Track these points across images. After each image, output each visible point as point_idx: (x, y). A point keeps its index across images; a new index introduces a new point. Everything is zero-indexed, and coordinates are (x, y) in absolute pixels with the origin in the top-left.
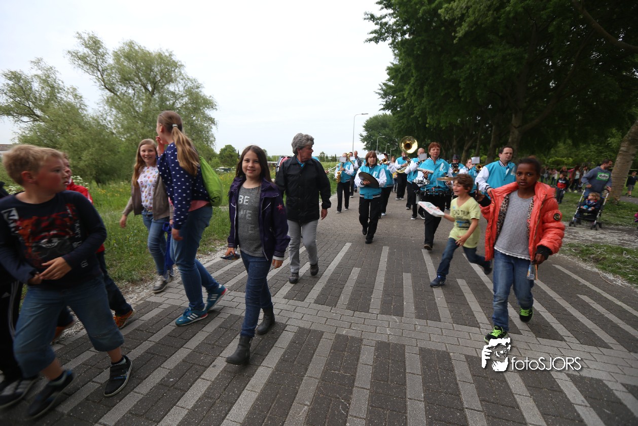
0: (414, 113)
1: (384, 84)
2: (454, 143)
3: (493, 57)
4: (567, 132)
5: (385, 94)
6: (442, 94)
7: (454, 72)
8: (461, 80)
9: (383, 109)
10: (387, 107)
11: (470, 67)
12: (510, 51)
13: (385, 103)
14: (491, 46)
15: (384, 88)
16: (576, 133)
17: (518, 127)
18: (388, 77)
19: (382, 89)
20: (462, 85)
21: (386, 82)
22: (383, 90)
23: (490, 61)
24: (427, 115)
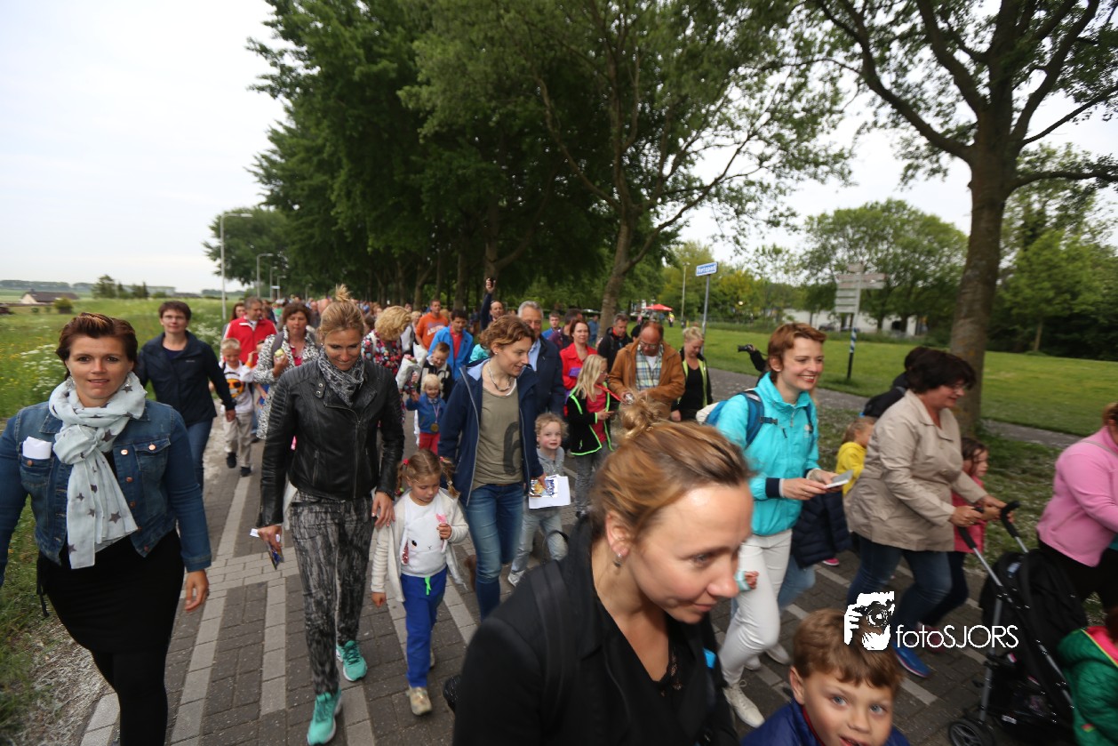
0: (336, 224)
1: (264, 157)
2: (400, 274)
3: (464, 168)
4: (541, 267)
5: (268, 178)
6: (390, 203)
7: (412, 176)
8: (423, 190)
9: (265, 204)
10: (271, 200)
11: (434, 176)
12: (484, 165)
13: (268, 193)
14: (459, 150)
15: (265, 164)
16: (551, 272)
17: (495, 261)
18: (273, 146)
19: (261, 166)
20: (425, 198)
21: (268, 154)
22: (265, 169)
23: (460, 172)
24: (369, 233)
